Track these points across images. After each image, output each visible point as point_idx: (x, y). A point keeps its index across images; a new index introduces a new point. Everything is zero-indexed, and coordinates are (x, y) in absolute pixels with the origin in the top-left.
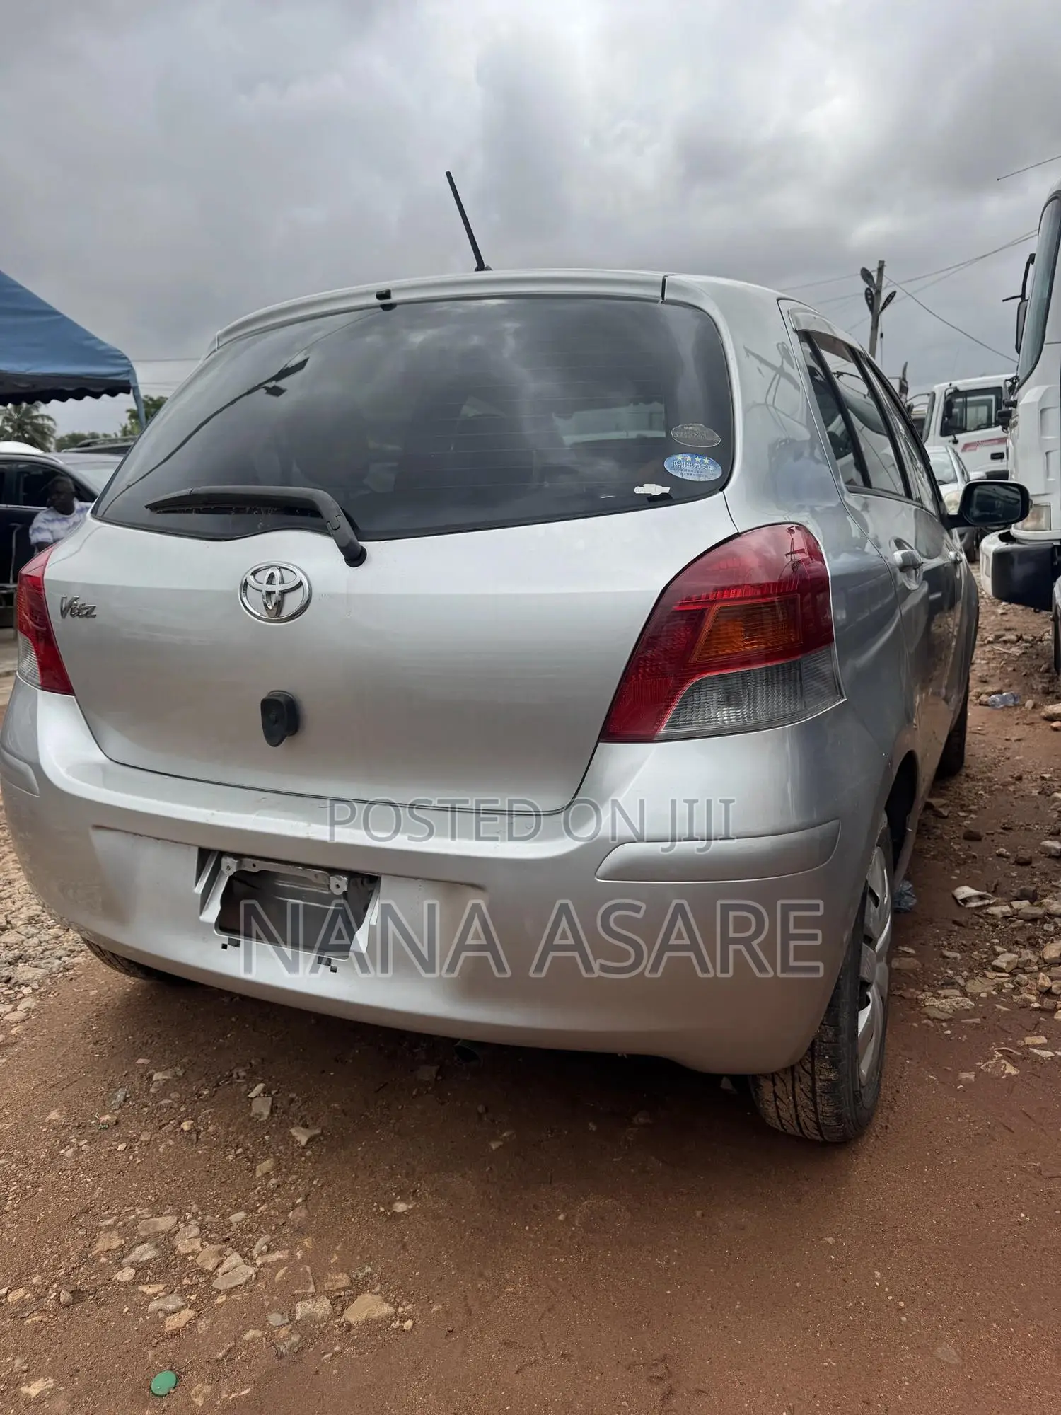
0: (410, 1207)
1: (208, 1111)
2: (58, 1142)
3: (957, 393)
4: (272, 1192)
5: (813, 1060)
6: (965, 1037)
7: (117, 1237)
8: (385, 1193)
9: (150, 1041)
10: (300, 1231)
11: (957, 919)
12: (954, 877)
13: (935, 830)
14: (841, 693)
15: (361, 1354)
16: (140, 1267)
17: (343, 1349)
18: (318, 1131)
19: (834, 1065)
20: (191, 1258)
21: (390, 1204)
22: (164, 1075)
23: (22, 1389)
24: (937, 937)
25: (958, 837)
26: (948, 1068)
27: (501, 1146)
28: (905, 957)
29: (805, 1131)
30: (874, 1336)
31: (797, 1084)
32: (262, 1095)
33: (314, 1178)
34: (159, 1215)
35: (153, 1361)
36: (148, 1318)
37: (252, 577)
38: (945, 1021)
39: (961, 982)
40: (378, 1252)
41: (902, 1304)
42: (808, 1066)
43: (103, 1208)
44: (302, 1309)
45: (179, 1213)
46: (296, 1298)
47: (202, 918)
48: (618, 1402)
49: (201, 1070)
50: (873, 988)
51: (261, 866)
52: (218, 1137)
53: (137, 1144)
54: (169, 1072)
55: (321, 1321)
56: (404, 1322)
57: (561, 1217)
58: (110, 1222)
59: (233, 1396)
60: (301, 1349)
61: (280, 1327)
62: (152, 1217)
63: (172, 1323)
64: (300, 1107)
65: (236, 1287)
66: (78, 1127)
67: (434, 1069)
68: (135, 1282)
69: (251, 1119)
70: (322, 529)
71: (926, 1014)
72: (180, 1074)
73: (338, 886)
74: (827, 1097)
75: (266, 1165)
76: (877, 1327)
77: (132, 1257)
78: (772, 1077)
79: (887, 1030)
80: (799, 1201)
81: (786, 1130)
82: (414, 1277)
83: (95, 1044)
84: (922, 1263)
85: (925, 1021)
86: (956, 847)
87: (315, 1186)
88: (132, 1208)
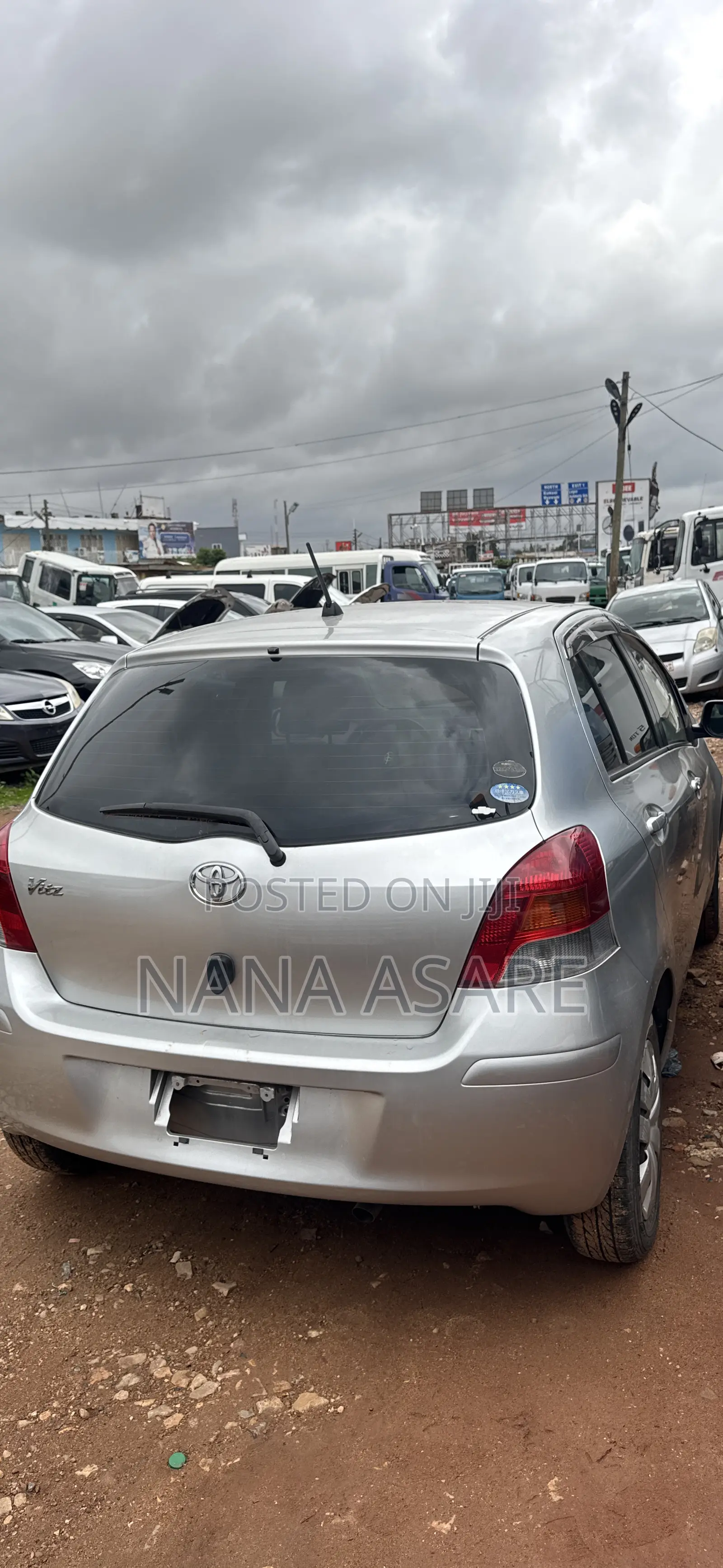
0: (321, 1333)
1: (142, 1276)
2: (30, 1307)
3: (706, 520)
4: (212, 1331)
5: (610, 1201)
6: (721, 1179)
7: (105, 1371)
8: (300, 1325)
9: (73, 1224)
10: (243, 1355)
11: (715, 1082)
12: (712, 1044)
13: (695, 1000)
14: (617, 944)
15: (311, 1430)
16: (131, 1390)
17: (298, 1428)
18: (234, 1285)
19: (625, 1204)
20: (166, 1380)
21: (305, 1332)
22: (96, 1250)
23: (76, 1473)
24: (698, 1098)
25: (715, 1006)
26: (708, 1204)
27: (379, 1286)
28: (674, 1116)
29: (606, 1255)
30: (660, 1387)
31: (600, 1221)
32: (181, 1260)
33: (241, 1319)
34: (131, 1353)
35: (164, 1448)
36: (149, 1422)
37: (200, 874)
38: (706, 1167)
39: (718, 1135)
40: (305, 1365)
41: (678, 1367)
42: (607, 1207)
43: (87, 1351)
44: (262, 1406)
45: (146, 1350)
46: (255, 1400)
47: (156, 1123)
48: (495, 1442)
49: (124, 1244)
50: (649, 1146)
51: (203, 1082)
52: (157, 1294)
53: (95, 1304)
54: (99, 1247)
55: (277, 1413)
56: (337, 1408)
57: (435, 1331)
58: (96, 1360)
59: (229, 1463)
60: (268, 1431)
61: (249, 1418)
62: (126, 1355)
63: (169, 1423)
64: (214, 1268)
65: (208, 1396)
66: (42, 1295)
67: (314, 1231)
68: (131, 1399)
69: (178, 1279)
70: (253, 837)
71: (692, 1163)
72: (109, 1248)
73: (267, 1095)
74: (621, 1228)
75: (201, 1313)
76: (662, 1382)
77: (121, 1383)
78: (582, 1216)
79: (662, 1178)
80: (604, 1306)
81: (591, 1255)
82: (337, 1379)
83: (28, 1229)
84: (691, 1340)
85: (690, 1169)
86: (714, 1015)
87: (244, 1324)
88: (109, 1350)
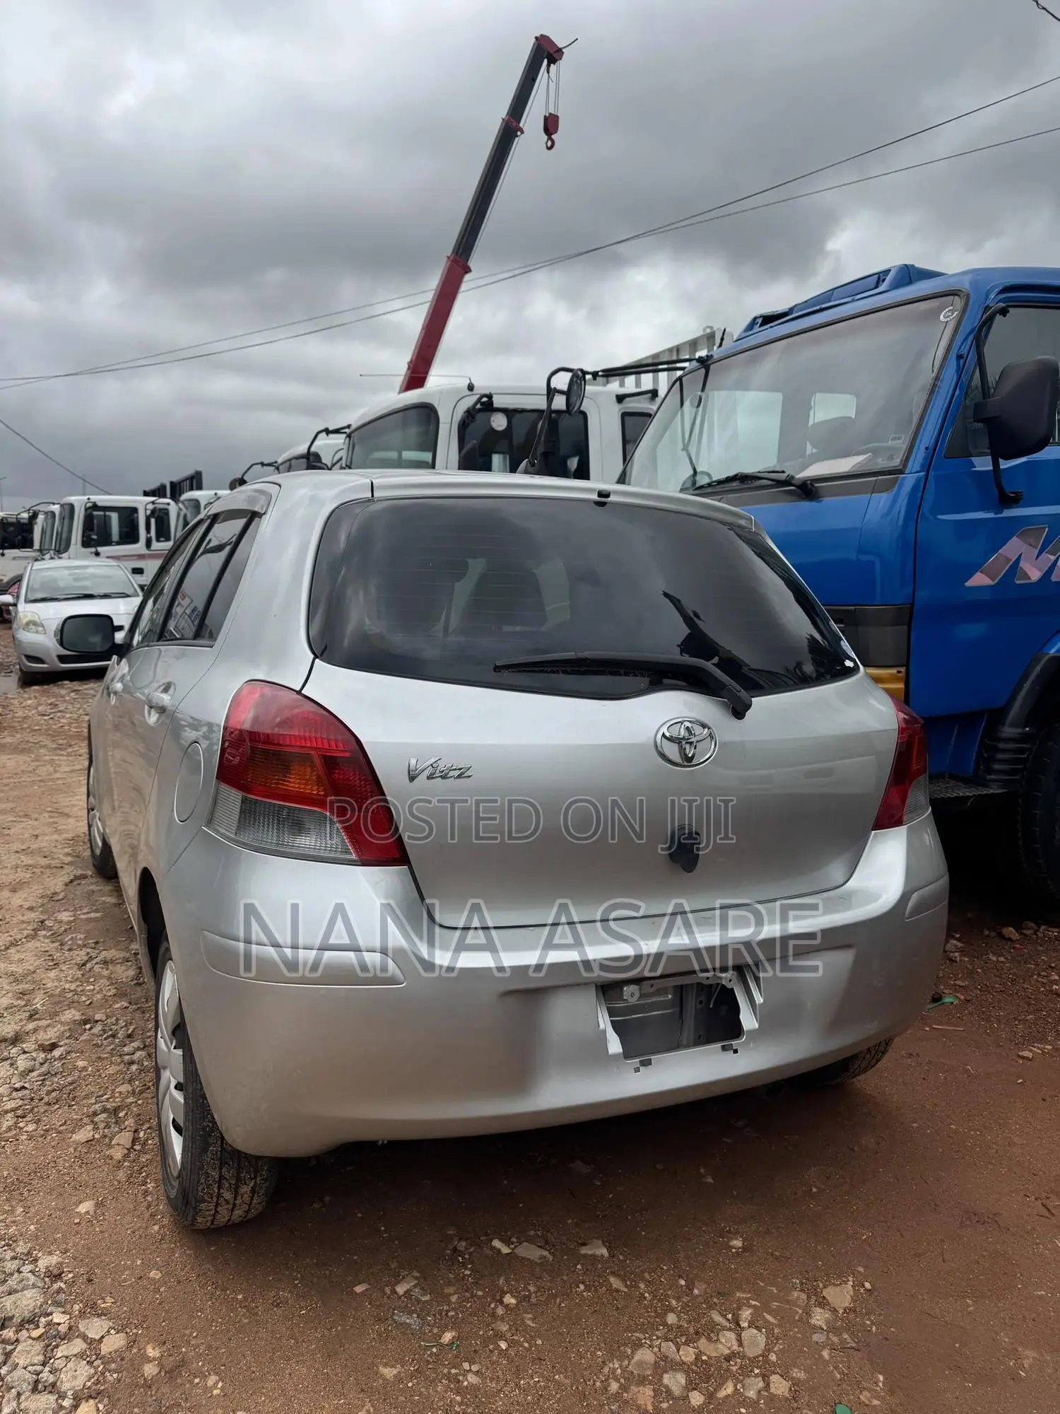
0: (741, 1239)
1: (502, 1281)
3: (95, 507)
7: (642, 1388)
8: (716, 1242)
10: (722, 1294)
15: (881, 1314)
17: (870, 1320)
18: (598, 1241)
20: (705, 1358)
21: (729, 1245)
36: (762, 1401)
40: (780, 1270)
44: (818, 1323)
46: (803, 1321)
47: (610, 1051)
51: (659, 984)
53: (509, 1334)
55: (836, 1319)
56: (863, 1286)
59: (880, 1385)
60: (857, 1339)
61: (828, 1339)
63: (781, 1390)
64: (553, 1236)
65: (767, 1344)
68: (709, 1395)
73: (730, 980)
75: (617, 1282)
77: (675, 1388)
87: (671, 1269)
